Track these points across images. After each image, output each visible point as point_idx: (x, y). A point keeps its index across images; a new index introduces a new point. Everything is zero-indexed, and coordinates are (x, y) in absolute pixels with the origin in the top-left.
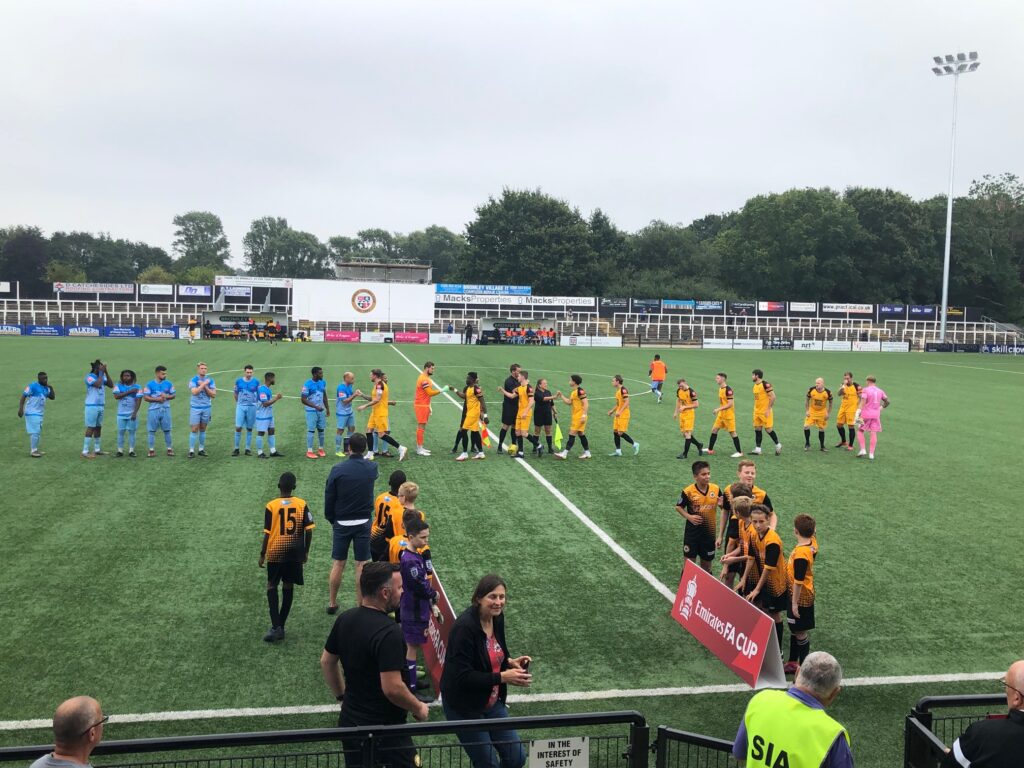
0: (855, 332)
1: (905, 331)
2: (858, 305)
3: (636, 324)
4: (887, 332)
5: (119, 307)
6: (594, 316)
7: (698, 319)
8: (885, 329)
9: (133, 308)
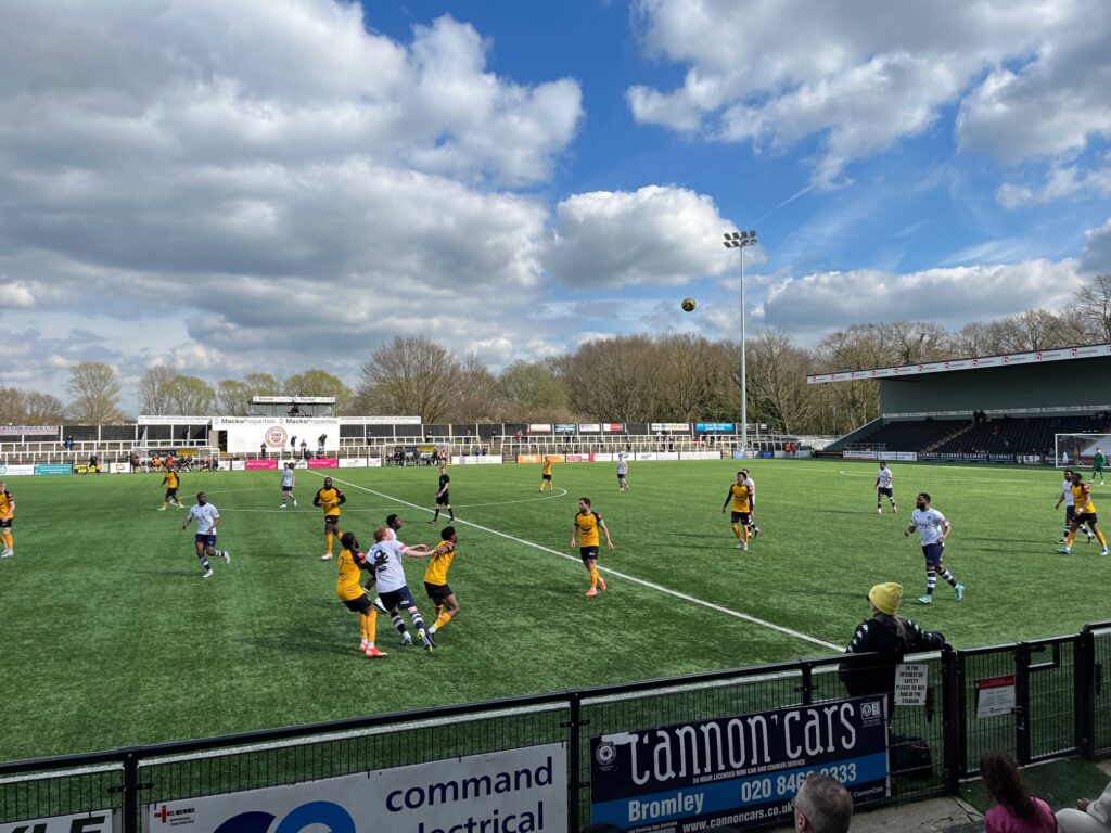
1: (716, 443)
2: (678, 425)
7: (559, 439)
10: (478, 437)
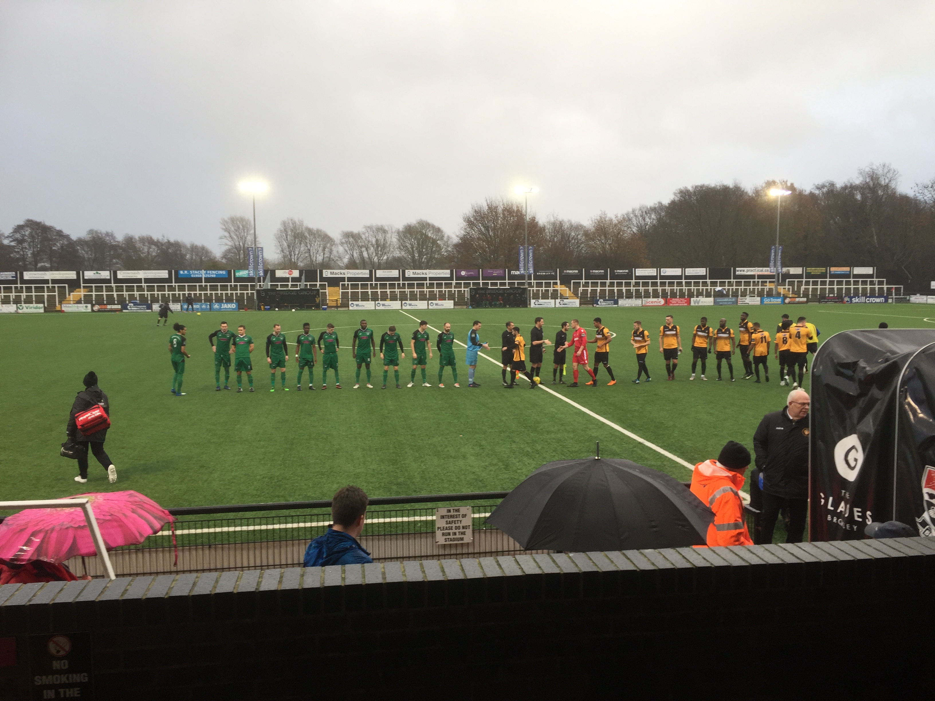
0: (763, 290)
1: (803, 287)
2: (764, 269)
3: (590, 289)
4: (789, 289)
5: (191, 288)
6: (556, 284)
7: (637, 284)
8: (787, 287)
9: (201, 288)
10: (558, 281)
